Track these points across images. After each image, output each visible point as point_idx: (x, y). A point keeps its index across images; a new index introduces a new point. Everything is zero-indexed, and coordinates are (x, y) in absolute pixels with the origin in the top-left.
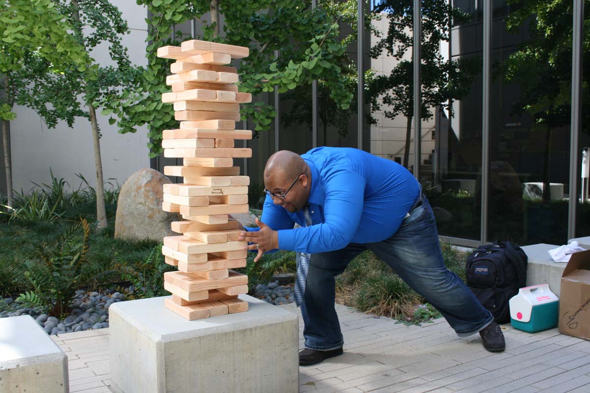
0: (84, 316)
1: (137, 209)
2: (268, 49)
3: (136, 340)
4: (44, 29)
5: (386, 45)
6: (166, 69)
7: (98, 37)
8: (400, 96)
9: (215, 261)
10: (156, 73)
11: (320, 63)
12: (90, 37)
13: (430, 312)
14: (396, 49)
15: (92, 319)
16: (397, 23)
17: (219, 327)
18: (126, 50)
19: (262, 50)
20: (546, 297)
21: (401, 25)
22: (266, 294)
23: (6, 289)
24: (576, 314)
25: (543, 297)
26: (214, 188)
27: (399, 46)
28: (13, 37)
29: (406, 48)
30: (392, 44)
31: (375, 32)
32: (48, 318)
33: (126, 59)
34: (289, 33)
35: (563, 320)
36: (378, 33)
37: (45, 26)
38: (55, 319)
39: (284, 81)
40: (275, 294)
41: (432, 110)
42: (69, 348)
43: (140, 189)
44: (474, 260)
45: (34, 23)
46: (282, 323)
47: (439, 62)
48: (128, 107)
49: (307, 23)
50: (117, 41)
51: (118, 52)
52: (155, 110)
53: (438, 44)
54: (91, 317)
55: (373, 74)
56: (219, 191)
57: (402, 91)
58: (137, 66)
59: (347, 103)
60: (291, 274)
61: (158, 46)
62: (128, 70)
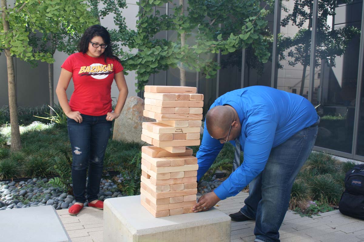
1: (127, 122)
2: (216, 23)
3: (120, 229)
4: (71, 8)
5: (292, 18)
6: (149, 35)
7: (107, 10)
8: (299, 52)
10: (142, 38)
11: (252, 36)
12: (103, 10)
13: (318, 207)
14: (298, 21)
16: (300, 3)
17: (176, 225)
18: (124, 19)
19: (212, 23)
21: (303, 5)
22: (208, 185)
23: (43, 173)
26: (176, 128)
27: (300, 19)
28: (52, 13)
29: (305, 20)
30: (296, 17)
31: (284, 8)
32: (67, 195)
33: (124, 25)
34: (230, 12)
36: (287, 9)
37: (72, 6)
38: (71, 196)
39: (227, 47)
40: (213, 185)
41: (320, 61)
42: (79, 220)
43: (130, 109)
44: (351, 175)
45: (65, 4)
46: (220, 223)
47: (327, 30)
48: (123, 61)
49: (243, 6)
50: (119, 13)
51: (119, 20)
52: (140, 64)
53: (327, 18)
55: (282, 36)
56: (180, 130)
57: (301, 49)
58: (131, 30)
59: (266, 59)
60: (224, 171)
61: (143, 21)
62: (125, 32)
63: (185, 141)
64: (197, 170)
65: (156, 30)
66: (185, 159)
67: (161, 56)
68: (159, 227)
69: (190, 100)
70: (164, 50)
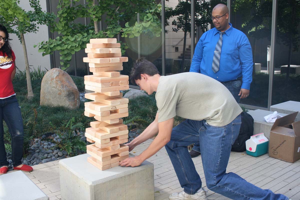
0: (36, 155)
1: (52, 90)
2: (120, 9)
3: (77, 182)
6: (68, 22)
8: (180, 21)
9: (113, 141)
10: (63, 25)
11: (152, 24)
15: (40, 156)
18: (39, 2)
19: (117, 10)
20: (263, 140)
24: (277, 148)
25: (262, 140)
26: (113, 106)
33: (39, 7)
35: (270, 150)
39: (133, 32)
43: (53, 79)
51: (34, 3)
52: (67, 49)
54: (39, 155)
56: (115, 107)
57: (182, 18)
60: (135, 124)
61: (64, 11)
62: (41, 14)
63: (118, 115)
64: (128, 134)
65: (74, 18)
66: (119, 127)
67: (83, 41)
68: (107, 178)
69: (120, 85)
70: (84, 37)
